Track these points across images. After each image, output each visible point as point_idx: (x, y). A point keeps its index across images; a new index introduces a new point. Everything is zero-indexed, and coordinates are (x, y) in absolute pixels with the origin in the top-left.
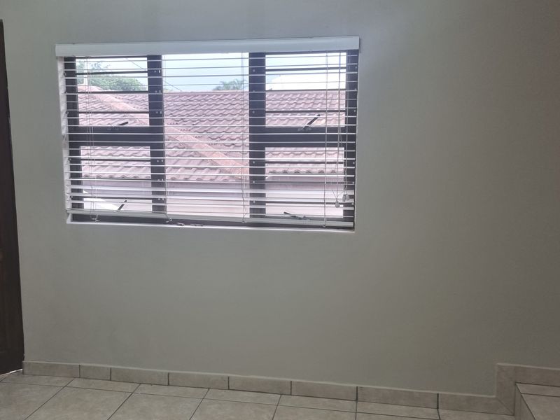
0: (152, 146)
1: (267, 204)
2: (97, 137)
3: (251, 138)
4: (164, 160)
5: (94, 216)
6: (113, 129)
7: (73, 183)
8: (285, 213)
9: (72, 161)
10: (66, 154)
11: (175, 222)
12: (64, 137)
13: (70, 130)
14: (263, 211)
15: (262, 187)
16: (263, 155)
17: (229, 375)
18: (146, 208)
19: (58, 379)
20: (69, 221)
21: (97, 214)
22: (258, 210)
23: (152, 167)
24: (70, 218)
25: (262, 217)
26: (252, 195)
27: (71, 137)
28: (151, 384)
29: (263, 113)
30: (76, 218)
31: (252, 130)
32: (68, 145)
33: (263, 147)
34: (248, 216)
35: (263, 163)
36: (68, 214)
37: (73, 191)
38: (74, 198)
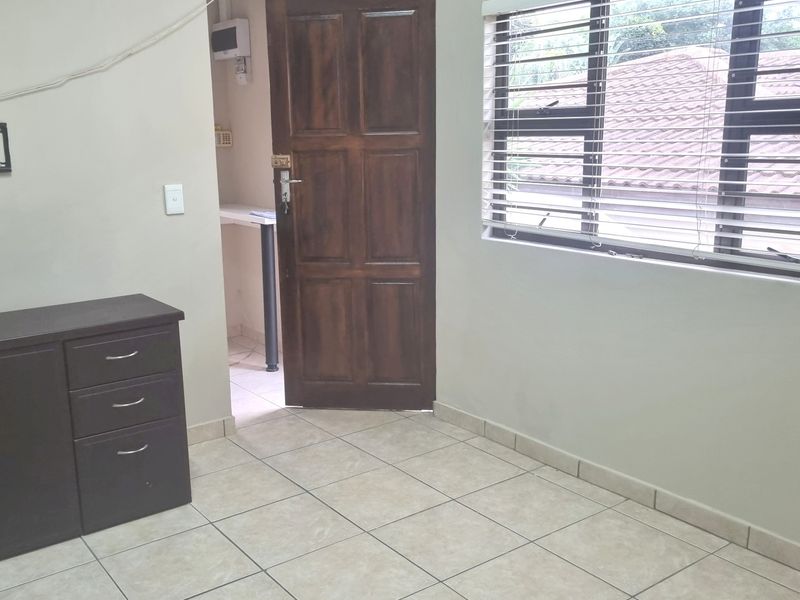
0: (588, 135)
1: (744, 232)
2: (523, 124)
3: (729, 119)
4: (600, 156)
5: (512, 232)
6: (542, 112)
7: (496, 186)
8: (770, 249)
9: (497, 156)
10: (488, 147)
11: (605, 248)
12: (486, 124)
13: (498, 114)
14: (736, 242)
15: (738, 202)
16: (744, 148)
17: (658, 488)
18: (572, 225)
19: (463, 431)
20: (486, 235)
21: (517, 229)
22: (728, 241)
23: (584, 167)
24: (488, 231)
25: (732, 252)
26: (721, 215)
27: (498, 125)
28: (558, 470)
29: (752, 76)
30: (496, 232)
31: (730, 106)
32: (492, 136)
33: (745, 134)
34: (711, 249)
35: (744, 162)
36: (486, 227)
37: (495, 196)
38: (495, 207)
